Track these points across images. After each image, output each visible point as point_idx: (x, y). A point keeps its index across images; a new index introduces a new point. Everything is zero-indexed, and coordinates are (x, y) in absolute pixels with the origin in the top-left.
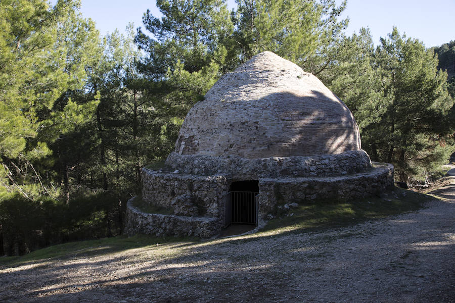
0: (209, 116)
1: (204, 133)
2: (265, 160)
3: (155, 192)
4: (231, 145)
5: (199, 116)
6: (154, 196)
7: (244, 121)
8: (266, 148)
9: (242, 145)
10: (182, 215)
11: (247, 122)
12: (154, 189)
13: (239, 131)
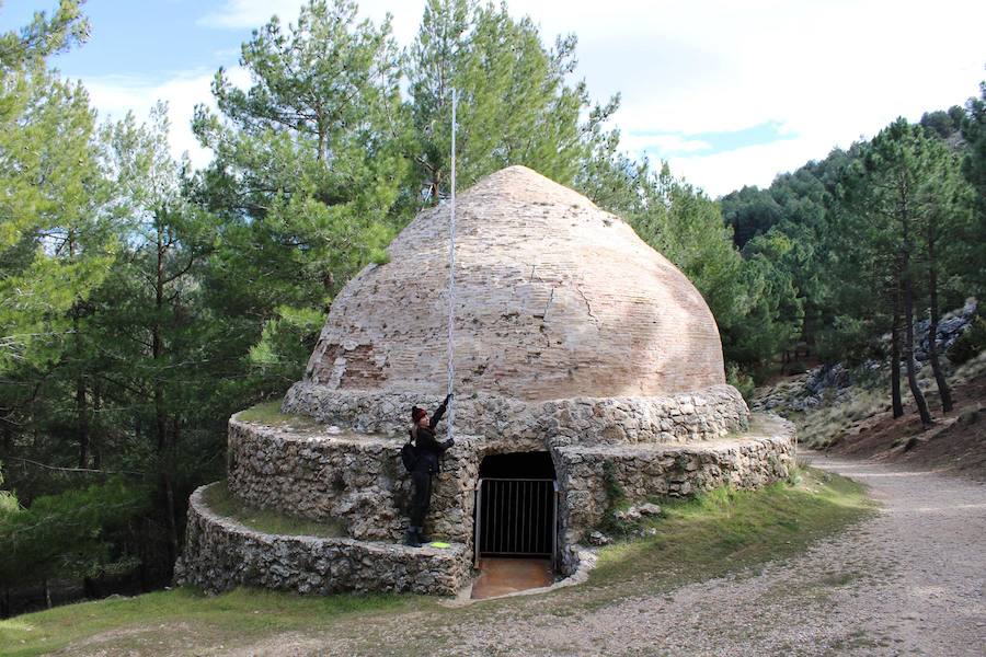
0: (414, 299)
1: (402, 338)
2: (564, 405)
3: (282, 479)
4: (481, 367)
5: (385, 298)
6: (279, 491)
7: (509, 312)
8: (566, 375)
9: (508, 368)
10: (373, 538)
11: (517, 315)
12: (280, 473)
13: (499, 335)
